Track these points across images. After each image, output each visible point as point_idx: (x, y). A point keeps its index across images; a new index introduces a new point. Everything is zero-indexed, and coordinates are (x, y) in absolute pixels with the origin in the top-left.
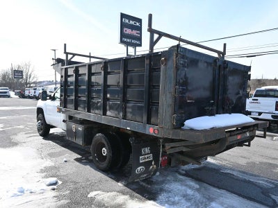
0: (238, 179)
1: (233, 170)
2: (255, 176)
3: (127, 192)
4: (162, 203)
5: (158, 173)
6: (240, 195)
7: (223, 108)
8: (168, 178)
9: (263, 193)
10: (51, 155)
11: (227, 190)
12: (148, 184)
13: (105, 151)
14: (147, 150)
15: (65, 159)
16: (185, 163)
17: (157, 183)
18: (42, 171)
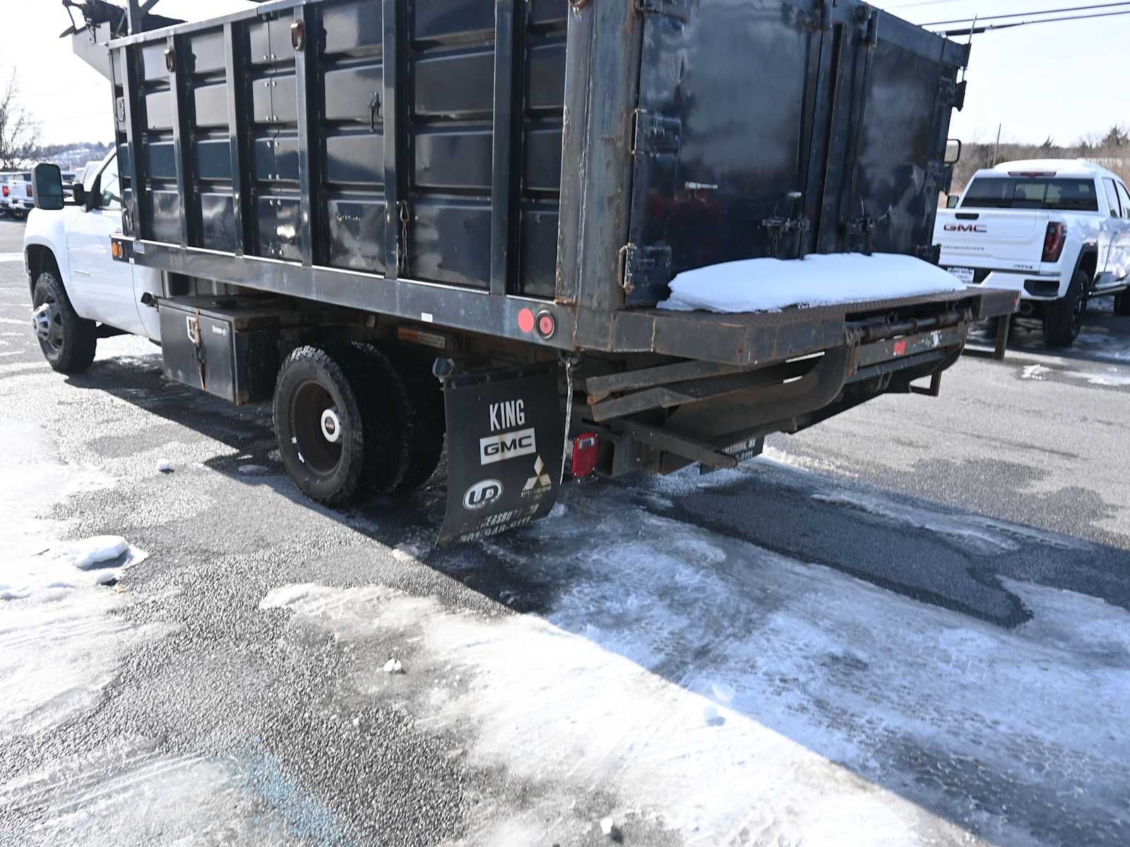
0: (879, 526)
1: (865, 491)
2: (947, 510)
3: (430, 586)
4: (572, 624)
5: (560, 510)
6: (883, 582)
7: (841, 230)
8: (602, 527)
9: (972, 572)
10: (103, 447)
11: (835, 566)
12: (518, 550)
13: (332, 423)
14: (512, 411)
15: (163, 463)
16: (670, 463)
17: (556, 546)
18: (58, 512)
